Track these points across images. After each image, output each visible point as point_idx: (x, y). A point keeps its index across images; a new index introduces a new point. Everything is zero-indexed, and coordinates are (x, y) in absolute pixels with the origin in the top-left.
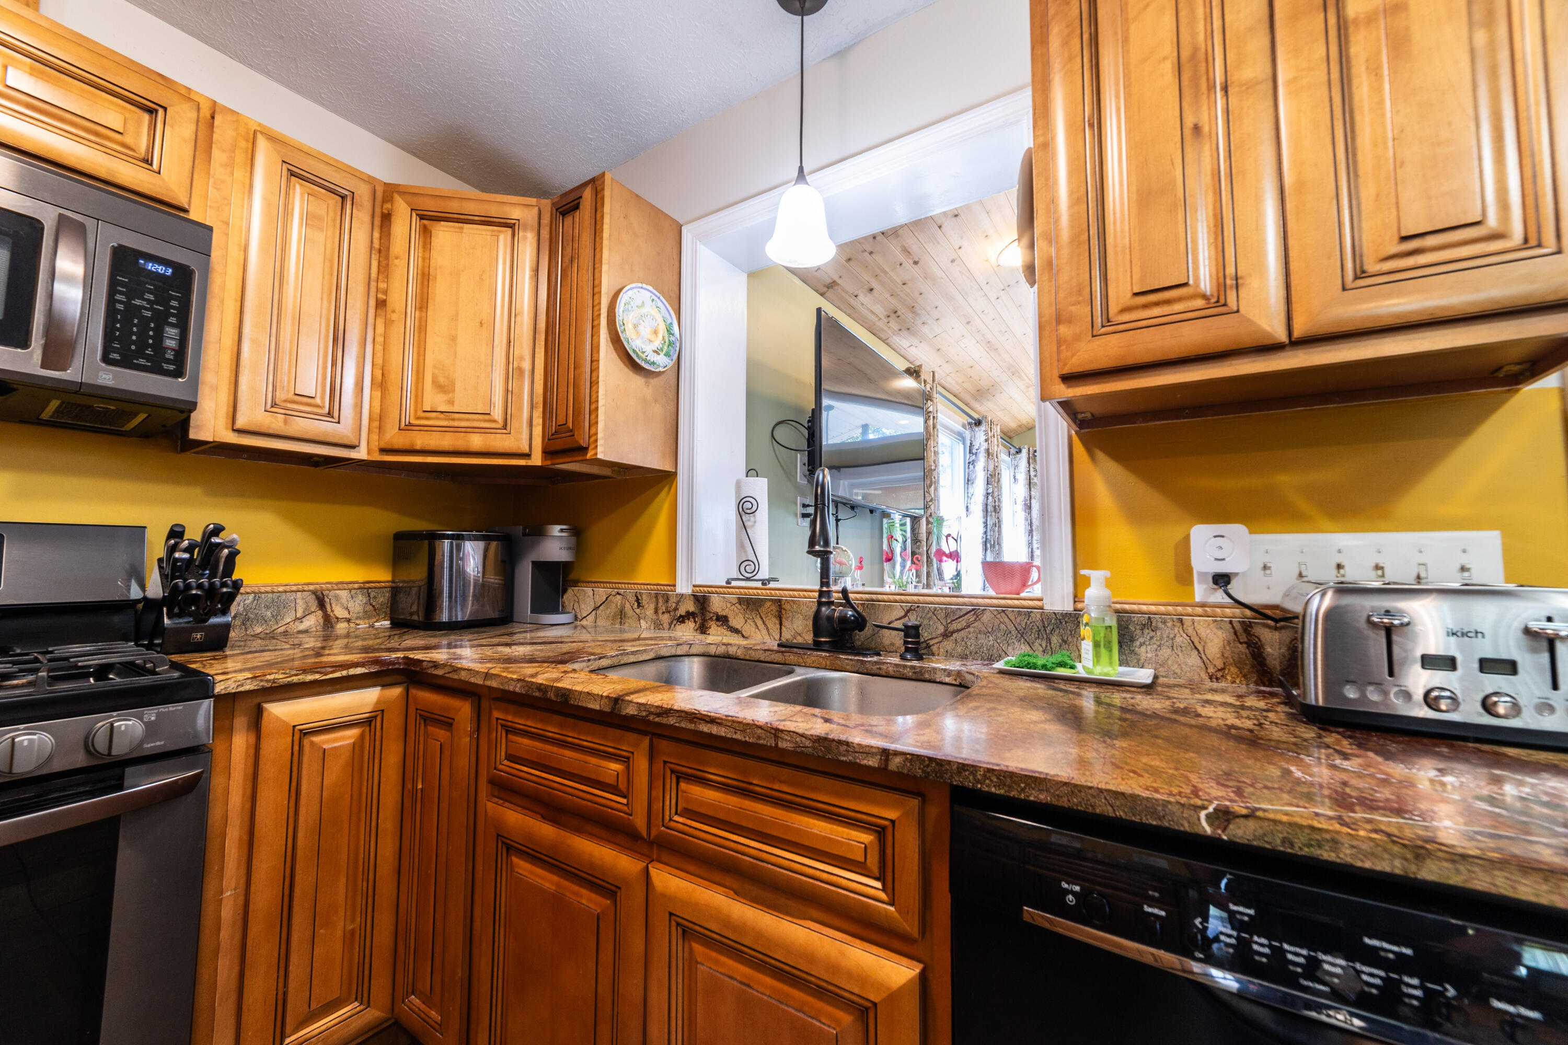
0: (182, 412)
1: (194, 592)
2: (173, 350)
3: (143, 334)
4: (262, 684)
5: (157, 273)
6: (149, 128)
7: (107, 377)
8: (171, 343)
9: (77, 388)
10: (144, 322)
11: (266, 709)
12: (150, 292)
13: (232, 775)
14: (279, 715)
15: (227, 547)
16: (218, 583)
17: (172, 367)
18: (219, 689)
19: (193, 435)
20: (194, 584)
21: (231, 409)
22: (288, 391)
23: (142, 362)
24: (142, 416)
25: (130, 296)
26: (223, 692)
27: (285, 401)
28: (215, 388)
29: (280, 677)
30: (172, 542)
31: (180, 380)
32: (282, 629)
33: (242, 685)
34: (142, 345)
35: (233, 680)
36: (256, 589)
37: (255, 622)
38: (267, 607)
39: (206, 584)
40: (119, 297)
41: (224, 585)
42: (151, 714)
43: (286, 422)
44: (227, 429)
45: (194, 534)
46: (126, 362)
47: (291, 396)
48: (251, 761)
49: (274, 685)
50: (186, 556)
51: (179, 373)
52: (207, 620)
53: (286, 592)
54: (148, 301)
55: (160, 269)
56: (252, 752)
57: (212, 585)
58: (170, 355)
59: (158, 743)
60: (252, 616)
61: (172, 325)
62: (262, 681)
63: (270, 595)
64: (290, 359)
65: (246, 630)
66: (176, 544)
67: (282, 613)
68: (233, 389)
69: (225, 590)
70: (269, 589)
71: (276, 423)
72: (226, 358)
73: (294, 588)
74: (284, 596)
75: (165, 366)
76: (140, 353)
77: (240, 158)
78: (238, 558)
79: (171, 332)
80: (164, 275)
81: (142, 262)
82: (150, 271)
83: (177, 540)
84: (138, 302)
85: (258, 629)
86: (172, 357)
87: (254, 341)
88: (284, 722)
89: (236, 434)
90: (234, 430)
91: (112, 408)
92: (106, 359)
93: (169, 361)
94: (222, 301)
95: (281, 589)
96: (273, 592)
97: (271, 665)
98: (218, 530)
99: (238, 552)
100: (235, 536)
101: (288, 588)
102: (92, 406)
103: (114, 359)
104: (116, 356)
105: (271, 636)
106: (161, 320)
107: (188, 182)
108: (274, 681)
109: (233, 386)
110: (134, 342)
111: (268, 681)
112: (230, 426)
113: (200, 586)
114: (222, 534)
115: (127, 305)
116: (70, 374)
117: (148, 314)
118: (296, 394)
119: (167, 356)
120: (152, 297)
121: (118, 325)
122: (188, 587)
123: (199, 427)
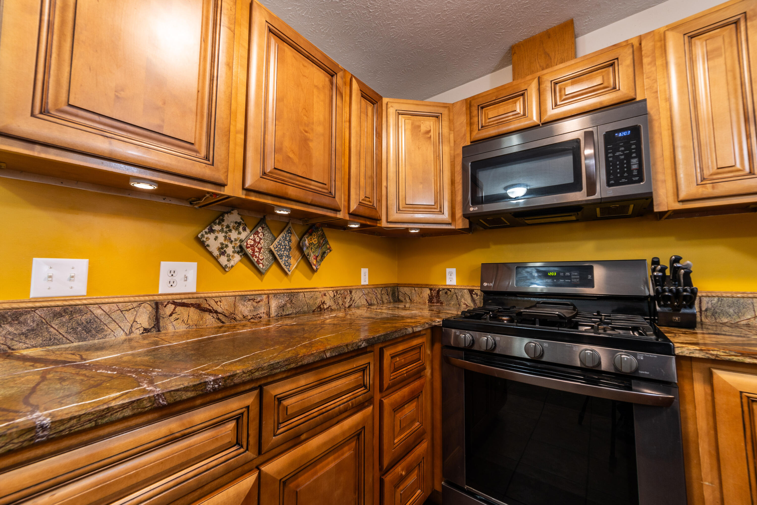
0: (647, 199)
1: (667, 294)
2: (636, 169)
3: (622, 168)
4: (708, 355)
5: (624, 136)
6: (613, 73)
7: (610, 192)
8: (635, 167)
9: (600, 201)
10: (621, 161)
11: (715, 373)
12: (622, 146)
13: (697, 407)
14: (726, 380)
15: (683, 269)
16: (681, 290)
17: (637, 178)
18: (677, 351)
19: (656, 210)
20: (667, 290)
21: (675, 190)
22: (713, 168)
23: (623, 180)
24: (632, 207)
25: (614, 153)
26: (681, 354)
27: (711, 175)
28: (664, 181)
29: (721, 354)
30: (653, 266)
31: (642, 183)
32: (744, 322)
33: (693, 353)
34: (622, 172)
35: (686, 348)
36: (719, 294)
37: (721, 315)
38: (730, 307)
39: (674, 290)
40: (610, 155)
41: (685, 290)
42: (641, 356)
43: (713, 188)
44: (675, 202)
45: (665, 262)
46: (617, 184)
47: (715, 170)
48: (710, 404)
49: (717, 358)
50: (660, 274)
51: (641, 180)
52: (680, 310)
53: (743, 297)
54: (622, 151)
55: (625, 134)
56: (710, 398)
57: (678, 290)
58: (635, 173)
59: (646, 373)
60: (719, 311)
61: (634, 158)
62: (707, 353)
63: (730, 299)
64: (710, 148)
65: (716, 319)
66: (655, 268)
67: (742, 311)
68: (674, 179)
69: (685, 293)
70: (729, 295)
71: (708, 190)
72: (668, 163)
73: (751, 295)
74: (742, 301)
75: (634, 179)
76: (622, 177)
77: (658, 53)
78: (691, 275)
79: (634, 161)
80: (627, 136)
81: (616, 134)
82: (621, 137)
83: (655, 266)
84: (617, 154)
85: (725, 320)
86: (636, 173)
87: (684, 147)
88: (731, 386)
89: (681, 203)
90: (679, 201)
91: (618, 206)
92: (609, 185)
93: (635, 176)
94: (661, 134)
95: (739, 295)
96: (733, 297)
97: (717, 345)
98: (678, 259)
99: (691, 272)
100: (688, 262)
101: (745, 295)
102: (610, 207)
103: (612, 184)
104: (612, 182)
105: (736, 326)
106: (628, 157)
107: (633, 84)
108: (717, 356)
109: (674, 177)
110: (618, 173)
111: (711, 354)
112: (676, 200)
113: (671, 291)
114: (681, 261)
115: (614, 157)
116: (597, 196)
117: (622, 157)
118: (718, 168)
119: (634, 174)
120: (623, 149)
121: (611, 168)
122: (664, 291)
123: (659, 205)
